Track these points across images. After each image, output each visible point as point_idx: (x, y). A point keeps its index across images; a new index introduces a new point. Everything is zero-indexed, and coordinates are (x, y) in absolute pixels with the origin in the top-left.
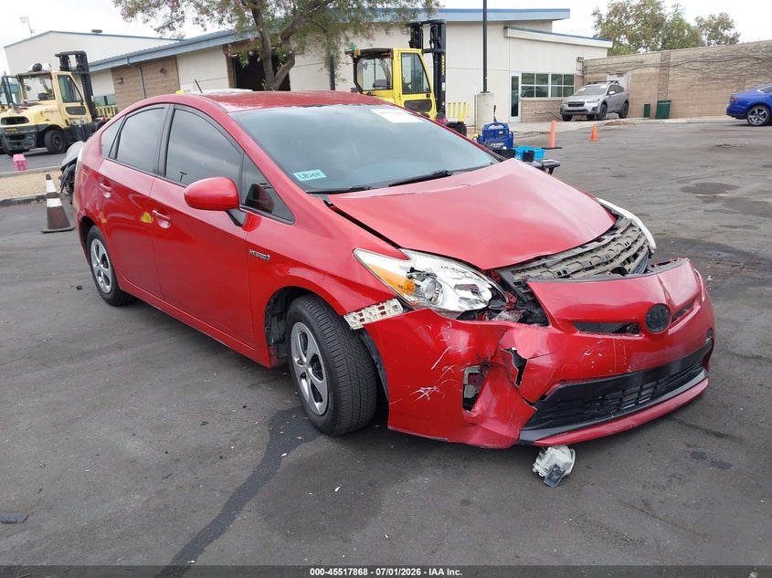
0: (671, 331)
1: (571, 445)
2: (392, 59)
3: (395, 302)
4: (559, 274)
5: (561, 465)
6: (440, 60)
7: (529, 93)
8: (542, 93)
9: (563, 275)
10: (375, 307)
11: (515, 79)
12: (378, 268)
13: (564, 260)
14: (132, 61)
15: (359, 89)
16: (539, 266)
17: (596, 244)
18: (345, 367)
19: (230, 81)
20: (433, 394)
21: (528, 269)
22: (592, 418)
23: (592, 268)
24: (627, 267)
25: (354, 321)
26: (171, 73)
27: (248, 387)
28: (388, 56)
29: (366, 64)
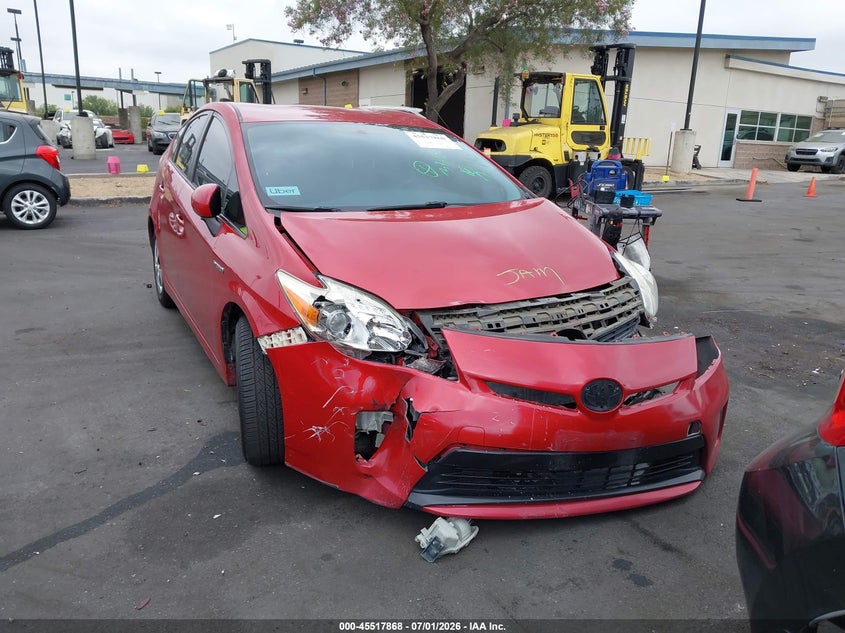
0: (622, 413)
1: (474, 521)
2: (564, 85)
3: (300, 330)
4: (490, 326)
5: (442, 540)
6: (622, 89)
7: (749, 134)
8: (766, 136)
9: (495, 328)
10: (284, 333)
11: (731, 118)
12: (289, 291)
13: (502, 312)
14: (318, 72)
15: (525, 115)
16: (468, 314)
17: (555, 300)
18: (253, 393)
19: (406, 98)
20: (324, 435)
21: (455, 316)
22: (504, 495)
23: (536, 325)
24: (586, 332)
25: (265, 343)
26: (352, 87)
27: (219, 403)
28: (560, 81)
29: (537, 88)
